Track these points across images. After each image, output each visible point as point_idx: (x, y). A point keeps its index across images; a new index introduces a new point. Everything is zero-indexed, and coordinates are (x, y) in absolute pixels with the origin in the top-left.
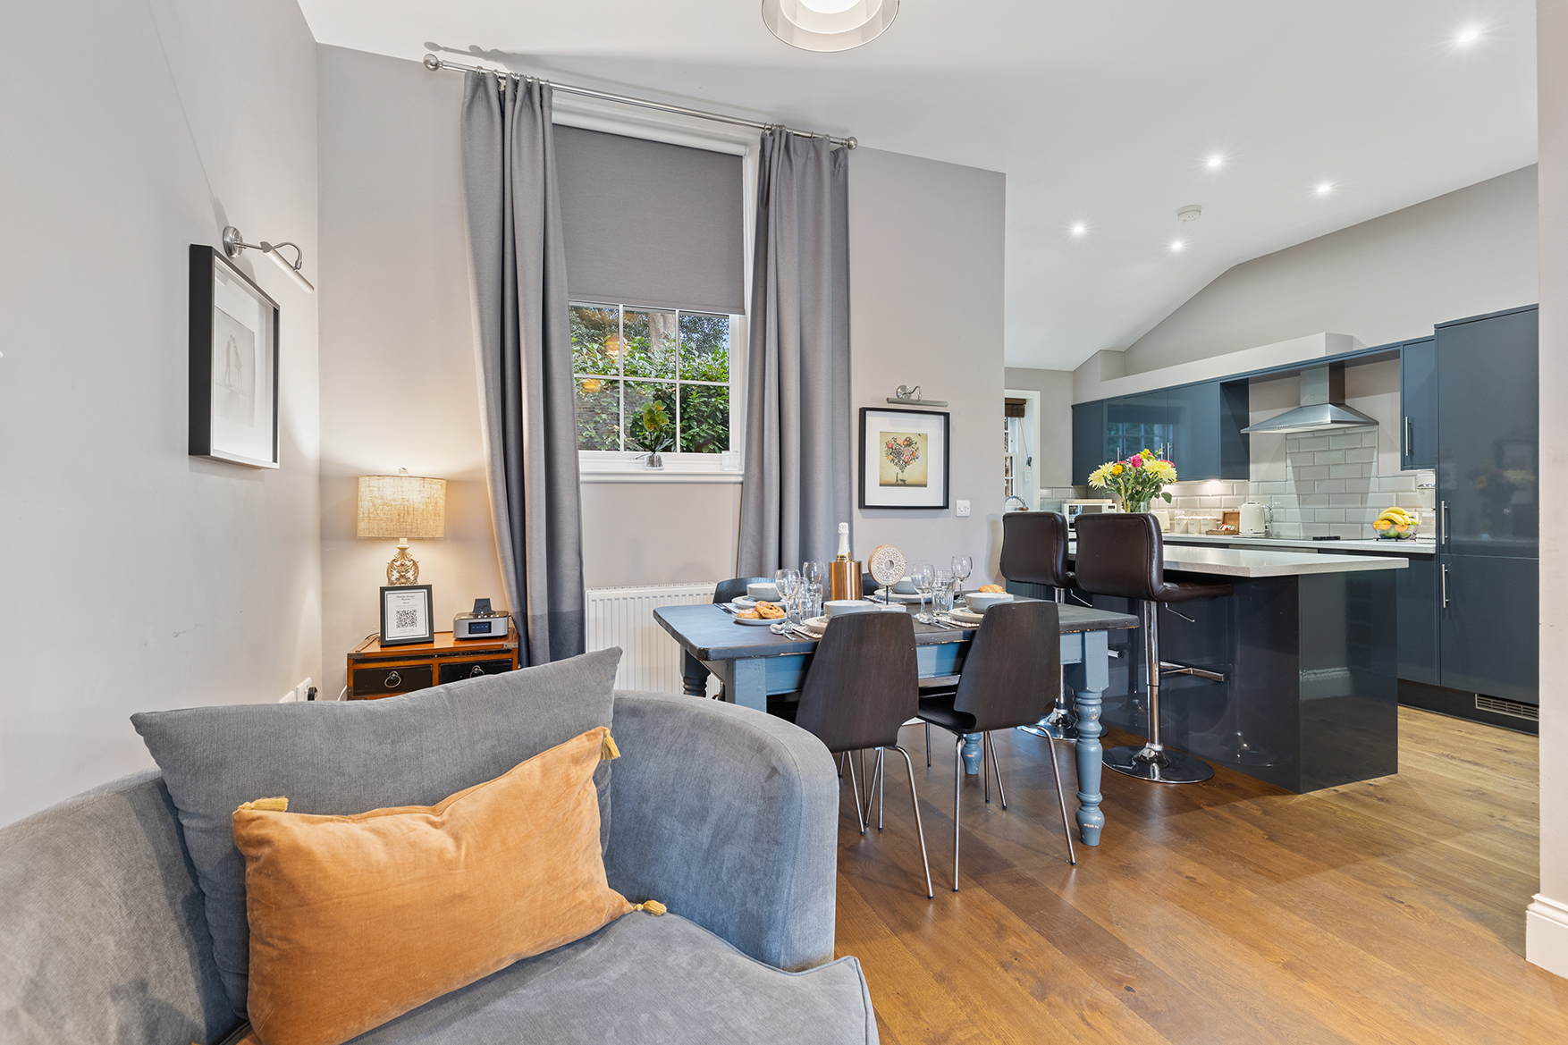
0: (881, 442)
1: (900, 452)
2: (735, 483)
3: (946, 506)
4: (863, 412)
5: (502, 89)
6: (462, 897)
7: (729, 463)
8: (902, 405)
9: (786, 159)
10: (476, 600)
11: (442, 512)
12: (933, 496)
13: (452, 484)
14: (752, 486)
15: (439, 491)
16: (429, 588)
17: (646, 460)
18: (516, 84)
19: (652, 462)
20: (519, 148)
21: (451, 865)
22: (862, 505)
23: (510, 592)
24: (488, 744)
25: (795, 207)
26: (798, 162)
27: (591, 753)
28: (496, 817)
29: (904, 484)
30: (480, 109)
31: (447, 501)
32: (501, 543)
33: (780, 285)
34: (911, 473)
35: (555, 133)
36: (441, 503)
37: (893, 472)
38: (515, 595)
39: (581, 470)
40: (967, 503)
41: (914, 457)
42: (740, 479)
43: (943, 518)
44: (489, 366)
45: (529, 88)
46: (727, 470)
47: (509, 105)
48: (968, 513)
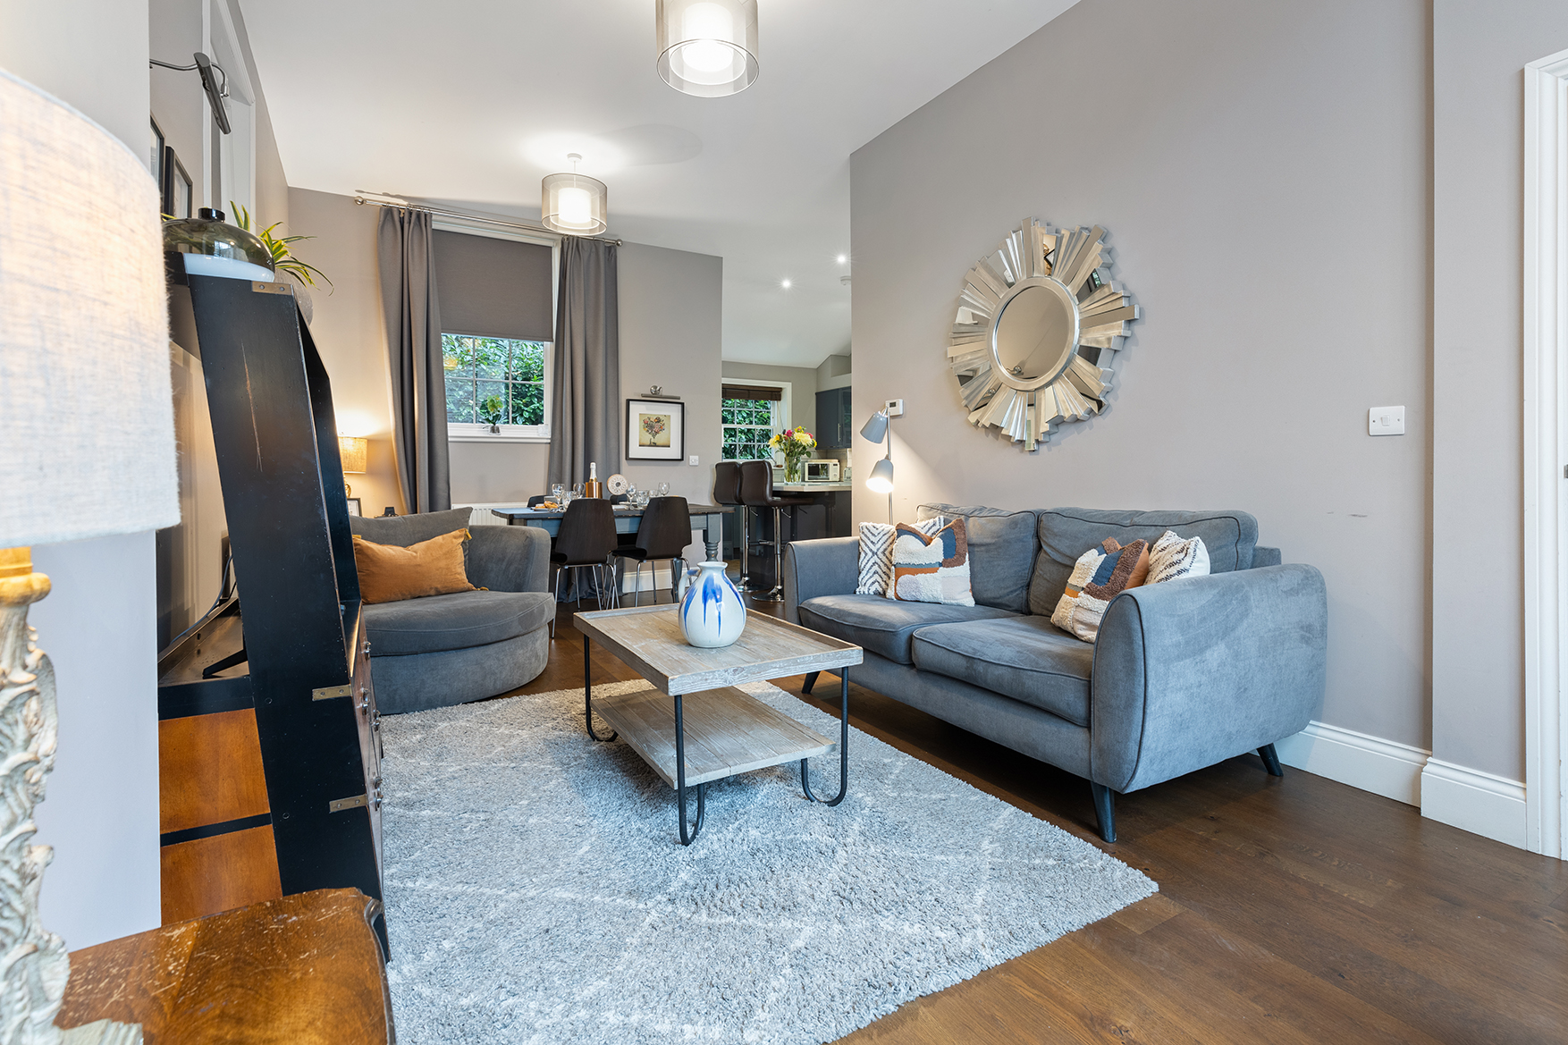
0: (640, 420)
1: (653, 426)
2: (546, 443)
3: (682, 459)
4: (628, 401)
5: (402, 215)
6: (419, 565)
7: (543, 432)
8: (655, 397)
9: (577, 255)
10: (386, 508)
11: (365, 458)
12: (674, 452)
13: (371, 442)
14: (555, 445)
15: (363, 445)
16: (358, 500)
17: (489, 429)
18: (411, 213)
19: (493, 430)
20: (412, 250)
21: (415, 557)
22: (627, 458)
23: (407, 503)
24: (420, 535)
25: (582, 282)
26: (585, 255)
27: (460, 536)
28: (428, 548)
29: (655, 445)
30: (389, 228)
31: (368, 451)
32: (401, 475)
33: (573, 328)
34: (660, 438)
35: (433, 234)
36: (365, 452)
37: (648, 438)
38: (409, 504)
39: (449, 435)
40: (697, 457)
41: (661, 429)
42: (549, 441)
43: (680, 467)
44: (394, 375)
45: (419, 215)
46: (541, 436)
47: (406, 225)
48: (697, 463)
